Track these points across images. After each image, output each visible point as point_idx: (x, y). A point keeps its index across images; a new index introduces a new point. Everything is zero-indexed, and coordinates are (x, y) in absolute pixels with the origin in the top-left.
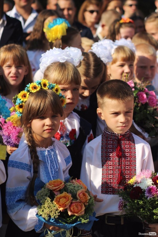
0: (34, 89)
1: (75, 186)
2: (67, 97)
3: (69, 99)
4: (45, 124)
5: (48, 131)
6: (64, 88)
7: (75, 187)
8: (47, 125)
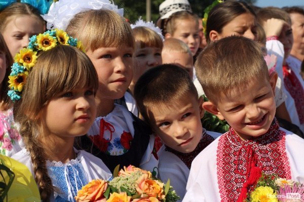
0: (44, 44)
1: (127, 177)
2: (116, 69)
3: (119, 72)
4: (77, 107)
5: (80, 121)
6: (109, 52)
7: (127, 179)
8: (80, 109)
